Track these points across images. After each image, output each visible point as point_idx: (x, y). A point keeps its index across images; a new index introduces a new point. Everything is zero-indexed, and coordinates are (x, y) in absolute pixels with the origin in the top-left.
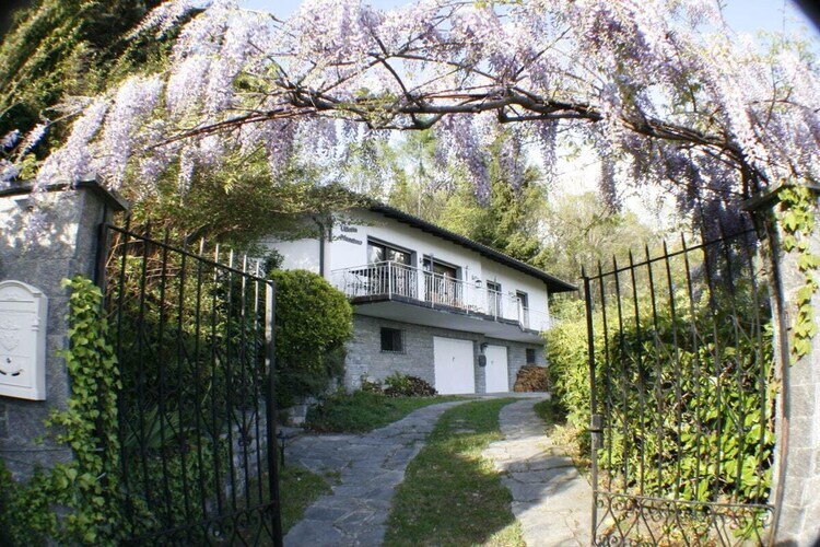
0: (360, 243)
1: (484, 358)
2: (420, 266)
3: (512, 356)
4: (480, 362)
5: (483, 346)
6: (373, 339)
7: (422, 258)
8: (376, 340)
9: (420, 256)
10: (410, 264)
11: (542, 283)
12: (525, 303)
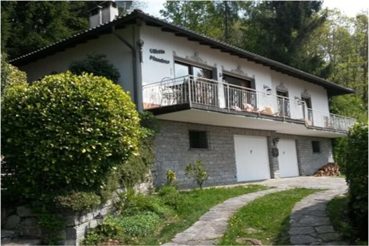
0: (167, 62)
1: (277, 150)
2: (220, 80)
3: (300, 147)
4: (273, 153)
5: (275, 140)
6: (182, 140)
7: (221, 72)
8: (185, 140)
9: (219, 71)
10: (211, 78)
11: (322, 88)
12: (309, 106)
